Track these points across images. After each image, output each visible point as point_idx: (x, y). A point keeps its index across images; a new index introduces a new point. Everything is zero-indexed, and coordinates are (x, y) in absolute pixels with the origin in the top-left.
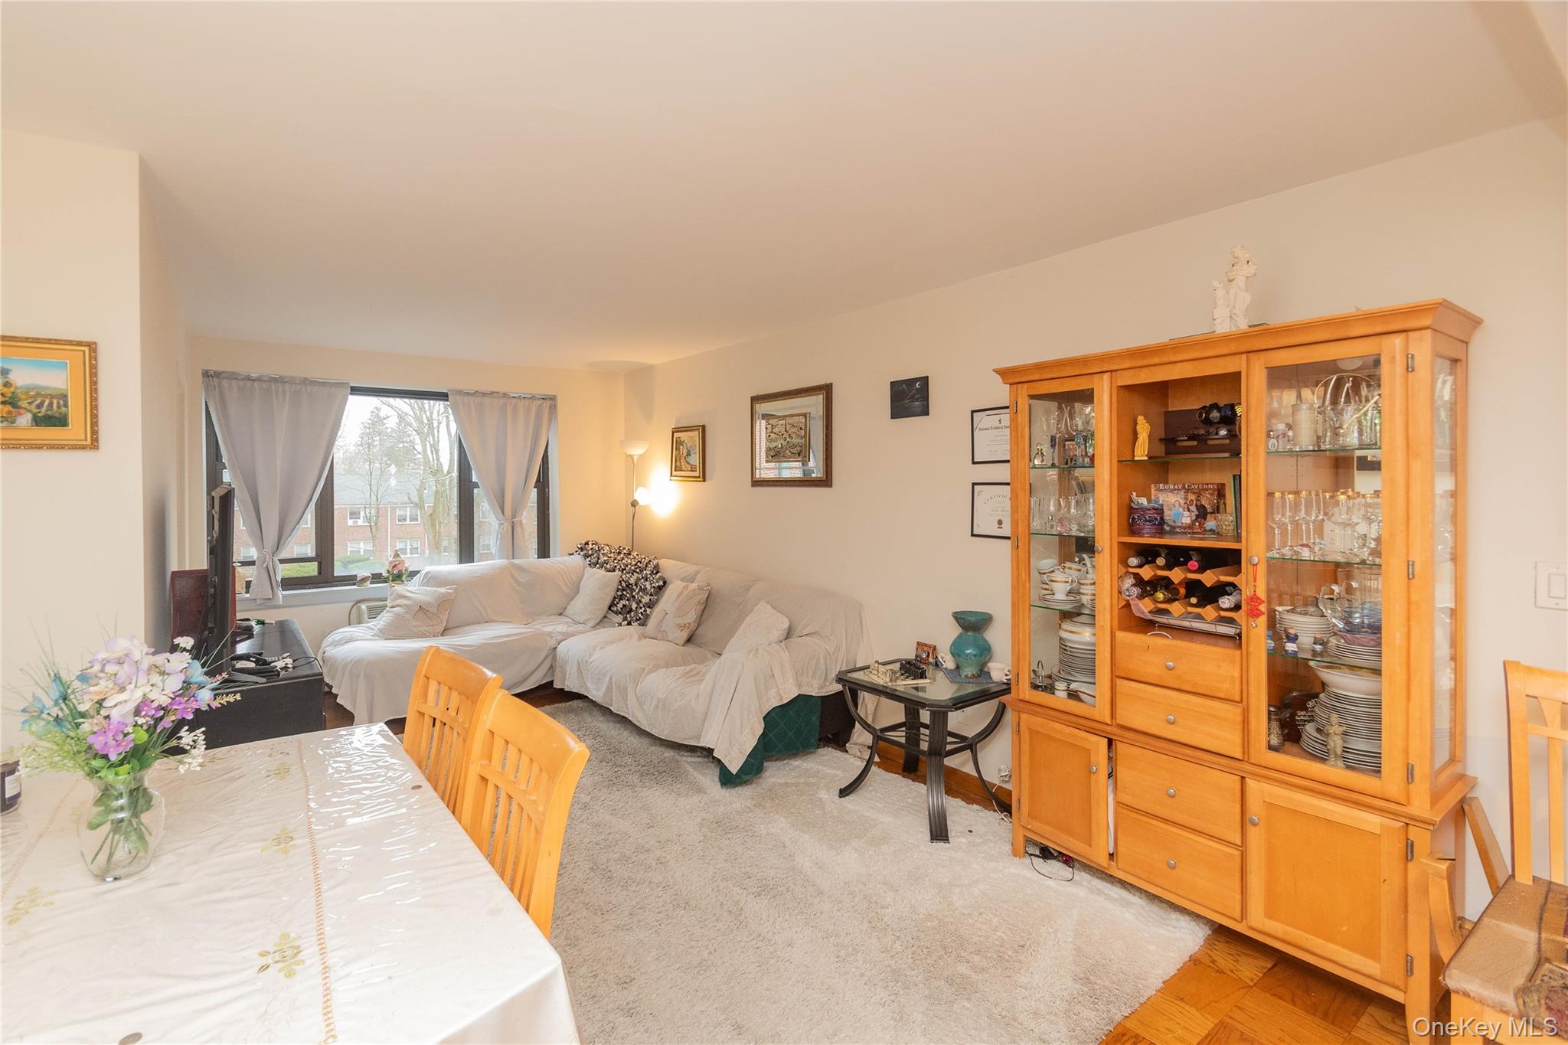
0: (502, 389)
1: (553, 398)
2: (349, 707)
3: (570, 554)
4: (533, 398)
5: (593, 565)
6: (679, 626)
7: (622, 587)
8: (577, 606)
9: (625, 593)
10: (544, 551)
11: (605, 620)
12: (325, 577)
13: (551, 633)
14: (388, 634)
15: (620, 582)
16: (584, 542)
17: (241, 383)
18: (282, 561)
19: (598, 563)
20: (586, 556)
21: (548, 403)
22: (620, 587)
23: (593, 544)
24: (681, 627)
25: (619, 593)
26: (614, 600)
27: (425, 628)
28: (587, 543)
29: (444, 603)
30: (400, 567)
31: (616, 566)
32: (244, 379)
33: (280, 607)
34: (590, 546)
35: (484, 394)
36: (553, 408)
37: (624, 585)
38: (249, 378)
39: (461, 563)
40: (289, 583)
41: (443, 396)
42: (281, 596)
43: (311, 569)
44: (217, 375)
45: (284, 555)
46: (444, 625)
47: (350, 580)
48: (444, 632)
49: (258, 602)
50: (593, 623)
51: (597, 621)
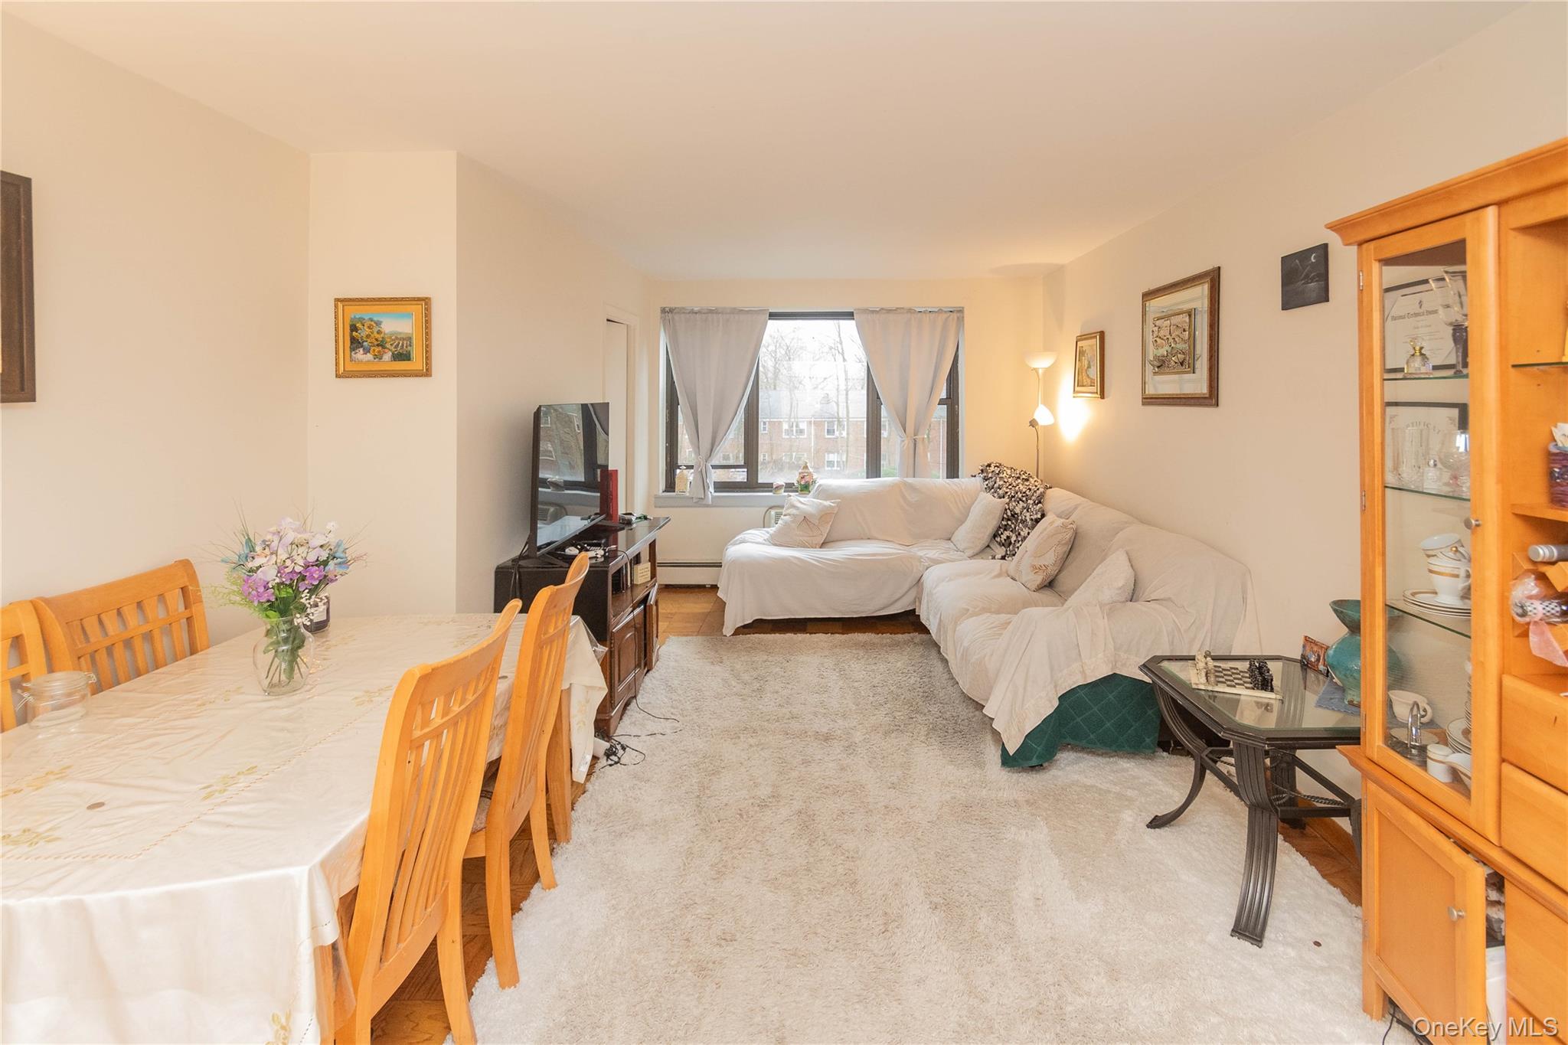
0: (908, 304)
1: (961, 310)
2: (724, 600)
3: (972, 476)
4: (940, 311)
5: (989, 489)
6: (1034, 567)
7: (1008, 516)
8: (962, 534)
9: (1009, 523)
10: (953, 471)
11: (988, 549)
12: (751, 485)
13: (921, 557)
14: (776, 541)
15: (1006, 510)
16: (986, 464)
17: (688, 316)
18: (714, 467)
19: (993, 488)
20: (986, 479)
21: (956, 315)
22: (1005, 516)
23: (995, 466)
24: (1036, 569)
25: (1004, 523)
26: (997, 531)
27: (806, 539)
28: (989, 465)
29: (825, 515)
30: (807, 479)
31: (1007, 493)
32: (689, 313)
33: (708, 506)
34: (992, 469)
35: (889, 311)
36: (961, 321)
37: (1009, 514)
38: (693, 312)
39: (867, 478)
40: (721, 487)
41: (850, 315)
42: (710, 496)
43: (741, 476)
44: (671, 311)
45: (715, 462)
46: (824, 538)
47: (768, 487)
48: (823, 545)
49: (695, 500)
50: (970, 552)
51: (977, 550)
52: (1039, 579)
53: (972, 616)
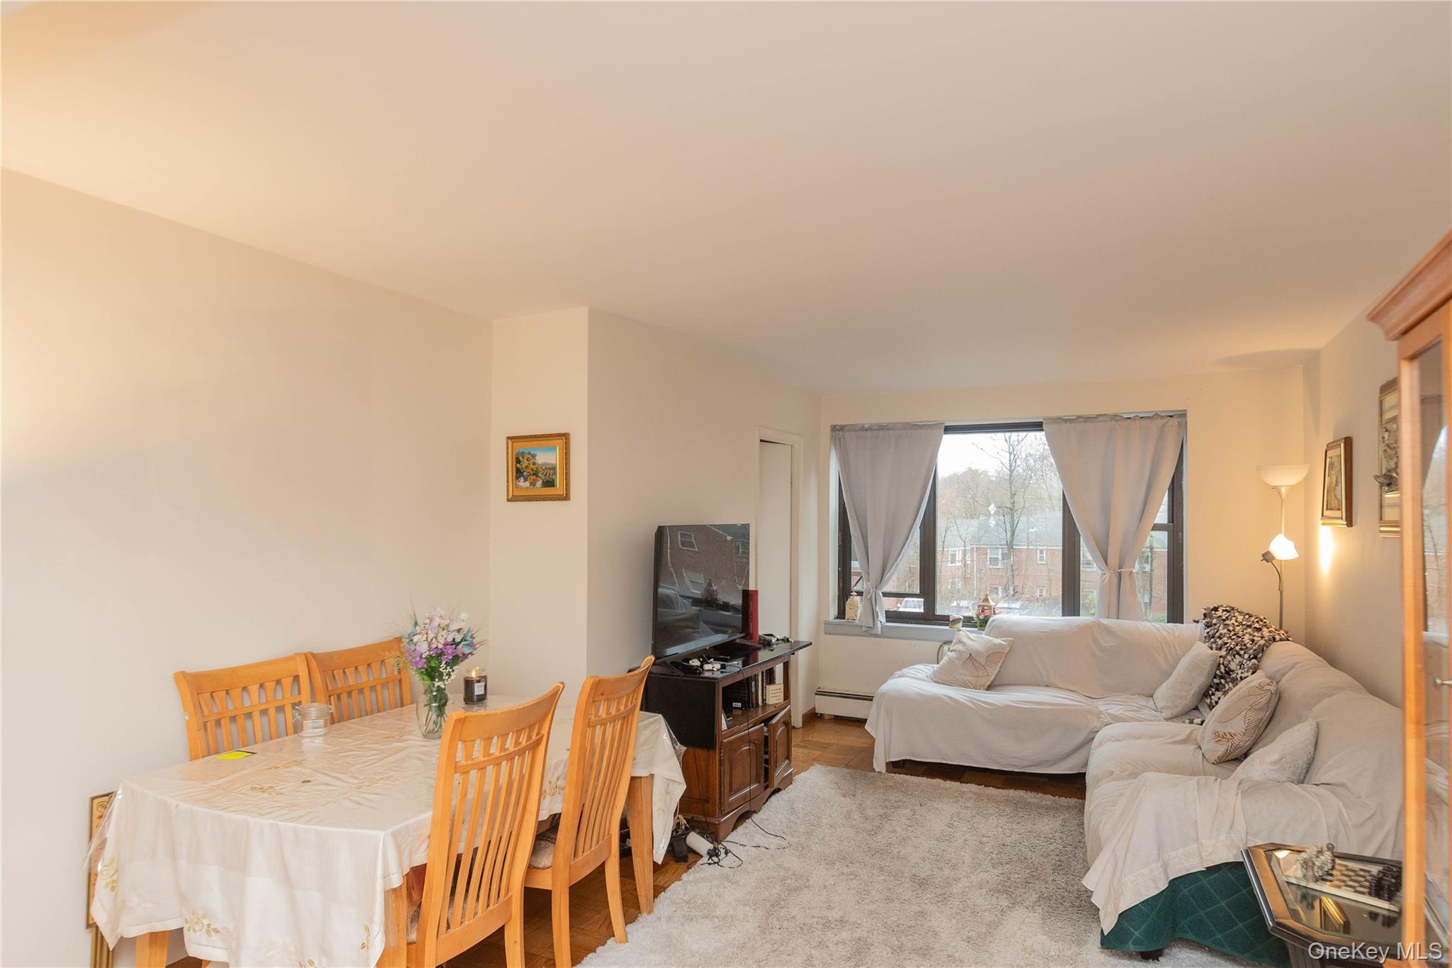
0: (1111, 411)
1: (1183, 415)
2: (874, 736)
3: (1194, 621)
4: (1156, 416)
5: (1210, 637)
6: (1216, 734)
7: (1221, 672)
8: (1163, 692)
9: (1223, 681)
10: (1175, 613)
11: (1193, 711)
12: (929, 617)
13: (1101, 712)
14: (939, 679)
15: (1219, 664)
16: (1212, 607)
17: (859, 433)
18: (885, 595)
19: (1213, 637)
20: (1208, 625)
21: (1175, 421)
22: (1218, 672)
23: (1224, 611)
24: (1219, 737)
25: (1216, 681)
26: (1207, 691)
27: (968, 678)
28: (1216, 609)
29: (993, 654)
30: (987, 613)
31: (1226, 643)
32: (860, 430)
33: (877, 636)
34: (1219, 613)
35: (1087, 419)
36: (1183, 426)
37: (1223, 670)
38: (863, 429)
39: (1063, 615)
40: (893, 616)
41: (1037, 426)
42: (880, 626)
43: (915, 606)
44: (842, 428)
45: (889, 587)
46: (992, 678)
47: (945, 620)
48: (989, 688)
49: (864, 629)
50: (1167, 713)
51: (1175, 711)
52: (1221, 749)
53: (1115, 779)
